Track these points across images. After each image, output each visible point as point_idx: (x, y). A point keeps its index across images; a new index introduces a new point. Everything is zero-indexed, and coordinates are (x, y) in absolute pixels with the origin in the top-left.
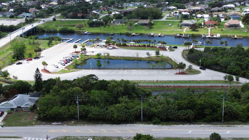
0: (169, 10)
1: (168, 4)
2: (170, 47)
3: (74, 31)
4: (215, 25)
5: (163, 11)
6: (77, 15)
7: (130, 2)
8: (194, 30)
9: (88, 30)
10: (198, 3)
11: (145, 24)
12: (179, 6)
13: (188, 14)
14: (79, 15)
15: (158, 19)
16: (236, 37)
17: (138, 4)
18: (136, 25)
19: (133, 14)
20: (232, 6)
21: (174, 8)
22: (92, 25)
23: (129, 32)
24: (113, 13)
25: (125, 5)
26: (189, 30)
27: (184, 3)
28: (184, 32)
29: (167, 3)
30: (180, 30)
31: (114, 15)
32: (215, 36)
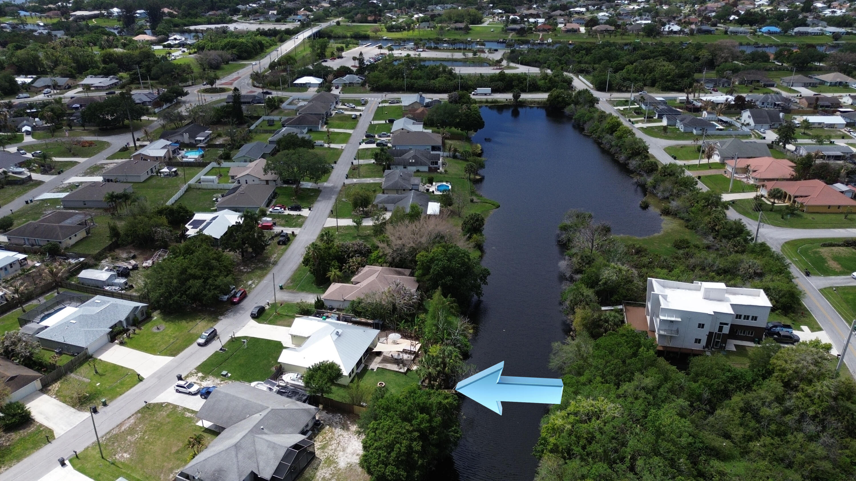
0: (493, 14)
1: (493, 7)
2: (490, 49)
3: (369, 35)
4: (549, 29)
5: (485, 16)
6: (366, 18)
7: (436, 4)
8: (522, 36)
9: (386, 35)
10: (535, 6)
11: (461, 29)
12: (507, 10)
13: (518, 18)
14: (369, 18)
15: (478, 24)
16: (570, 42)
17: (449, 6)
18: (449, 30)
19: (444, 17)
20: (583, 10)
21: (500, 11)
22: (390, 29)
23: (440, 37)
24: (416, 16)
25: (430, 7)
26: (515, 35)
27: (516, 6)
28: (510, 37)
29: (491, 5)
30: (504, 36)
31: (418, 19)
32: (546, 42)
